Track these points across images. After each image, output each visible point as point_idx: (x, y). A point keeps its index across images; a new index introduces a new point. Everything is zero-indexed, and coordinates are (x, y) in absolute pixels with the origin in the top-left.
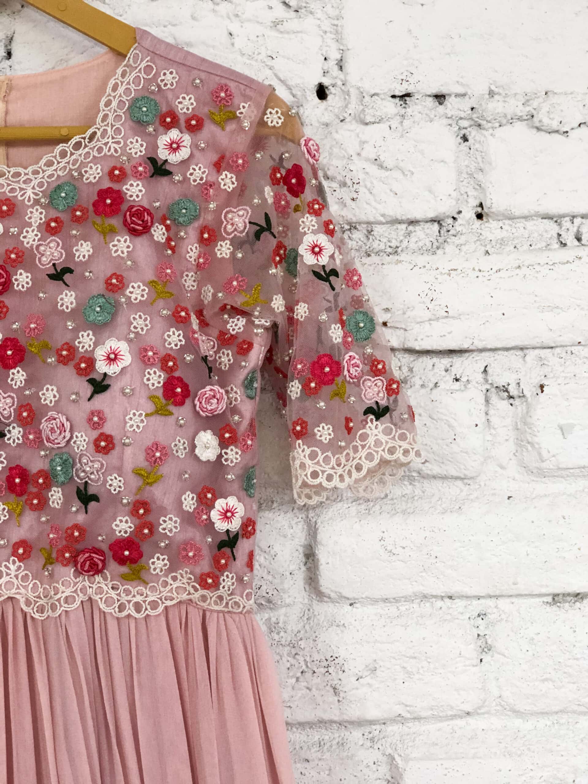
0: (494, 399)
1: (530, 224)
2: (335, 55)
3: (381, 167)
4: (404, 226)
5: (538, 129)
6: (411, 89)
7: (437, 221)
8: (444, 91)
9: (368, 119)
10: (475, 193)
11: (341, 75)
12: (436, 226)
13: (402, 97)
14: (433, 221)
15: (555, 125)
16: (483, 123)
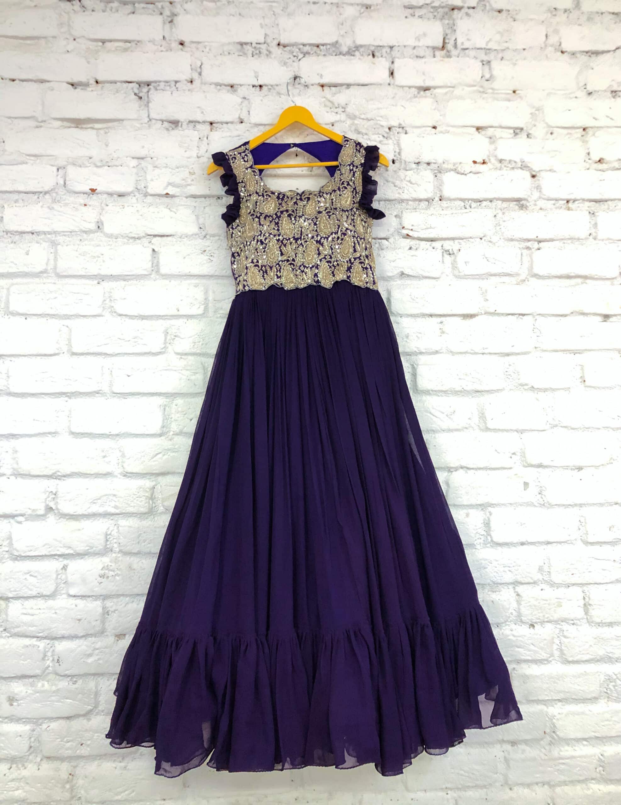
0: (445, 254)
1: (456, 202)
2: (398, 151)
3: (411, 183)
4: (417, 202)
5: (458, 173)
6: (420, 161)
7: (428, 200)
8: (430, 162)
9: (407, 169)
10: (439, 193)
11: (399, 157)
12: (427, 203)
13: (417, 163)
14: (426, 200)
15: (462, 172)
16: (442, 171)
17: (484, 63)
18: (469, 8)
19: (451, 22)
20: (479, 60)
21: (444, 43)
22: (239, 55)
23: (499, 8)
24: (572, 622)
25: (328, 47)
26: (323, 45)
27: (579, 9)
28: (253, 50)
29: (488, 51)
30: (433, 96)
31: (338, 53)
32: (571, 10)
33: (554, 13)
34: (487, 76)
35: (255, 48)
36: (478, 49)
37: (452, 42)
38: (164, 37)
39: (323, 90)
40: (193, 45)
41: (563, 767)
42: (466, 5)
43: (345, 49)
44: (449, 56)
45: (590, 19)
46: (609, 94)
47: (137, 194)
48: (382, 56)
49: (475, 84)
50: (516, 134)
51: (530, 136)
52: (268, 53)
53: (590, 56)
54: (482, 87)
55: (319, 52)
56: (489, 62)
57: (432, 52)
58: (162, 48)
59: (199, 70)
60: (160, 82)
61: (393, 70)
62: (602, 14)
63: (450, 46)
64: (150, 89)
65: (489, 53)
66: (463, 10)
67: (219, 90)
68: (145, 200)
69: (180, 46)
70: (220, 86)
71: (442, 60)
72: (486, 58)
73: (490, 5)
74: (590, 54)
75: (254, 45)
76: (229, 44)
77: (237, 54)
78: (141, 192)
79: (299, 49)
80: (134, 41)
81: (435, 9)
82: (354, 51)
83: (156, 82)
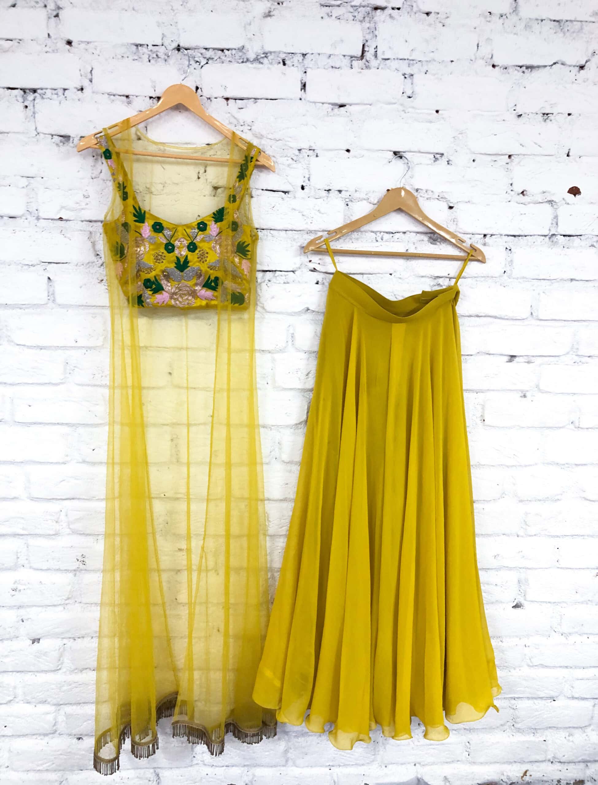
17: (406, 76)
18: (393, 9)
19: (372, 25)
20: (400, 74)
21: (363, 51)
22: (134, 60)
23: (427, 10)
25: (234, 52)
26: (228, 50)
27: (517, 14)
28: (150, 53)
29: (411, 62)
30: (348, 114)
31: (245, 60)
32: (508, 15)
33: (488, 19)
34: (409, 93)
35: (151, 51)
36: (401, 59)
37: (372, 51)
38: (49, 35)
39: (228, 105)
40: (83, 46)
42: (390, 5)
43: (252, 56)
44: (367, 67)
45: (527, 27)
46: (540, 117)
47: (29, 217)
48: (293, 65)
49: (394, 101)
50: (436, 159)
51: (450, 162)
52: (166, 57)
53: (523, 72)
54: (402, 105)
55: (223, 58)
56: (412, 75)
57: (349, 61)
58: (47, 49)
59: (89, 76)
60: (47, 89)
61: (305, 82)
62: (542, 21)
63: (369, 55)
64: (35, 97)
65: (413, 65)
66: (386, 11)
67: (113, 101)
68: (38, 224)
69: (68, 47)
70: (114, 95)
71: (360, 72)
72: (408, 71)
73: (418, 6)
74: (524, 69)
75: (150, 47)
76: (123, 45)
77: (131, 58)
78: (33, 215)
79: (201, 54)
80: (15, 39)
81: (355, 8)
82: (263, 58)
83: (42, 89)
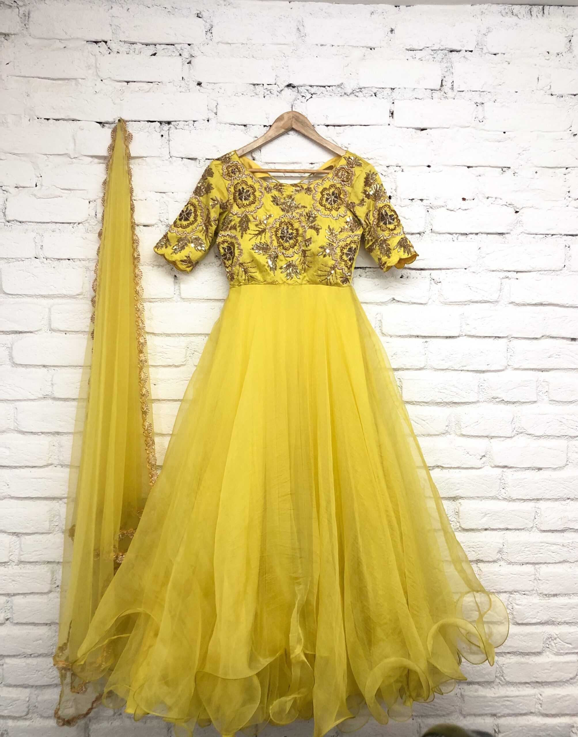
0: (433, 282)
1: (445, 236)
2: (394, 188)
5: (448, 209)
6: (414, 198)
7: (419, 234)
8: (423, 199)
9: (402, 206)
10: (430, 226)
11: (395, 193)
12: (419, 235)
13: (411, 200)
14: (418, 233)
15: (452, 208)
16: (433, 207)
17: (478, 104)
18: (466, 51)
19: (449, 65)
20: (473, 103)
21: (442, 85)
22: (252, 96)
23: (495, 52)
24: (524, 593)
25: (334, 88)
26: (329, 87)
27: (571, 53)
28: (265, 90)
29: (482, 93)
30: (430, 136)
31: (343, 94)
32: (563, 54)
33: (547, 58)
34: (481, 118)
36: (473, 91)
37: (449, 85)
38: (183, 78)
39: (330, 130)
40: (211, 86)
41: (508, 703)
42: (464, 48)
43: (349, 91)
44: (445, 98)
47: (160, 225)
48: (383, 97)
49: (467, 125)
50: (503, 172)
51: (516, 175)
52: (278, 94)
54: (474, 128)
55: (325, 93)
56: (483, 104)
57: (430, 94)
58: (181, 89)
59: (215, 110)
60: (179, 121)
61: (393, 111)
63: (446, 88)
64: (170, 128)
65: (484, 95)
66: (460, 53)
67: (233, 129)
69: (198, 87)
70: (234, 125)
71: (440, 102)
72: (479, 101)
73: (487, 49)
75: (266, 86)
76: (243, 85)
77: (250, 94)
78: (163, 224)
79: (307, 90)
80: (155, 82)
81: (435, 52)
82: (357, 92)
83: (175, 121)
